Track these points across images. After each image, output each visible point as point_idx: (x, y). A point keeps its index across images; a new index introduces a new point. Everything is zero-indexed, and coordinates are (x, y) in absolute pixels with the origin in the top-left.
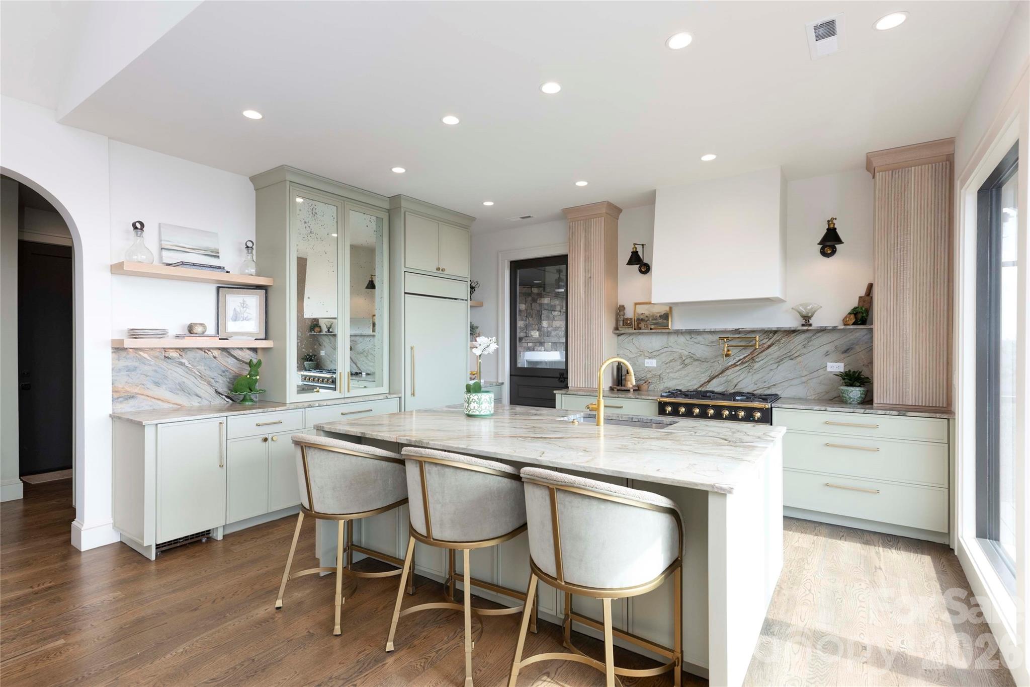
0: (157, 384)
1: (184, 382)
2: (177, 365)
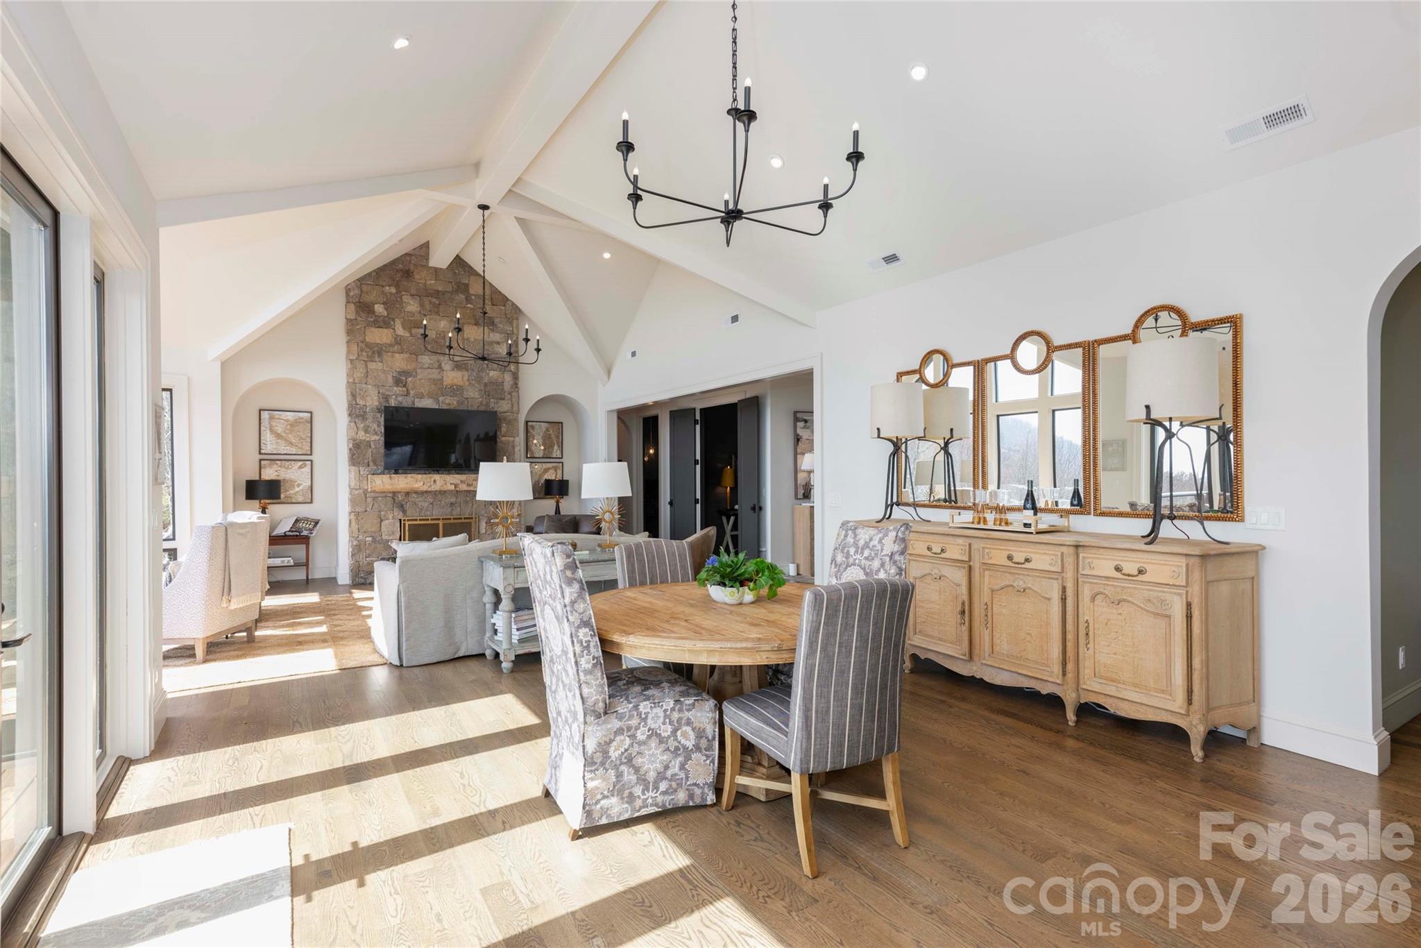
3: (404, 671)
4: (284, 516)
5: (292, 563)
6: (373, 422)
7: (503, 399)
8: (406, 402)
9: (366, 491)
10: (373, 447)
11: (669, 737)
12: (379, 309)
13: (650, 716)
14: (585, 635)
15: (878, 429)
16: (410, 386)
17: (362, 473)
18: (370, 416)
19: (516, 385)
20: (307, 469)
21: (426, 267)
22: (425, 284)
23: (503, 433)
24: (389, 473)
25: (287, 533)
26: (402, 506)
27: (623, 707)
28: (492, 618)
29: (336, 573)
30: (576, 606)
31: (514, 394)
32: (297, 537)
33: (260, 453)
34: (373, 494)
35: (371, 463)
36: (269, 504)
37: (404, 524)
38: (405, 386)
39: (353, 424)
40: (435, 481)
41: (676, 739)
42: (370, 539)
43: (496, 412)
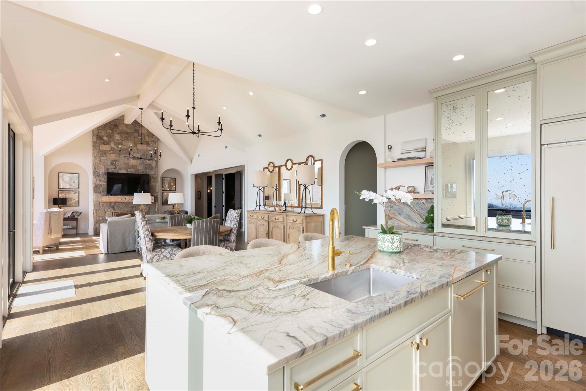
0: (399, 214)
1: (410, 215)
2: (407, 206)
3: (109, 255)
4: (68, 211)
5: (71, 227)
6: (102, 178)
7: (152, 170)
8: (115, 171)
9: (99, 202)
10: (102, 186)
11: (169, 257)
12: (105, 138)
13: (164, 252)
14: (147, 233)
15: (254, 184)
16: (117, 165)
17: (98, 196)
18: (101, 176)
19: (157, 165)
20: (77, 194)
21: (123, 123)
22: (123, 130)
23: (152, 182)
24: (108, 196)
25: (69, 217)
26: (113, 207)
27: (158, 250)
28: (138, 239)
29: (88, 231)
30: (145, 226)
31: (156, 168)
32: (73, 218)
33: (59, 188)
34: (102, 203)
35: (102, 192)
36: (62, 206)
37: (114, 214)
38: (115, 165)
39: (95, 179)
40: (126, 199)
41: (171, 258)
42: (101, 219)
43: (149, 175)
